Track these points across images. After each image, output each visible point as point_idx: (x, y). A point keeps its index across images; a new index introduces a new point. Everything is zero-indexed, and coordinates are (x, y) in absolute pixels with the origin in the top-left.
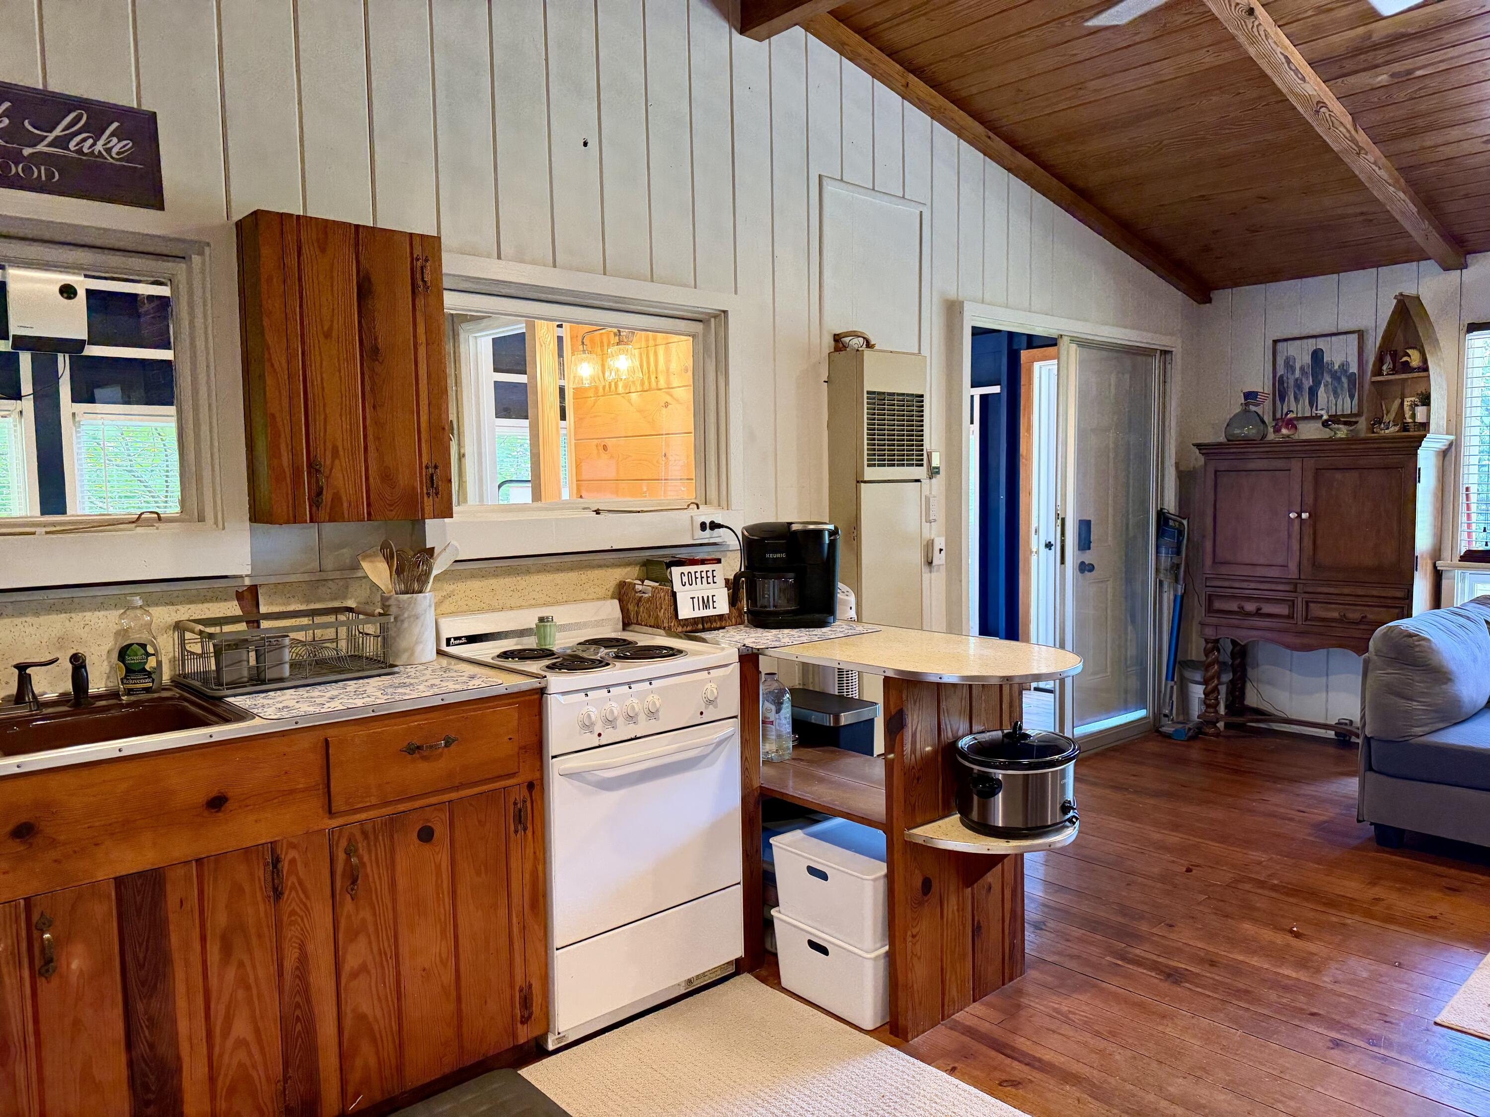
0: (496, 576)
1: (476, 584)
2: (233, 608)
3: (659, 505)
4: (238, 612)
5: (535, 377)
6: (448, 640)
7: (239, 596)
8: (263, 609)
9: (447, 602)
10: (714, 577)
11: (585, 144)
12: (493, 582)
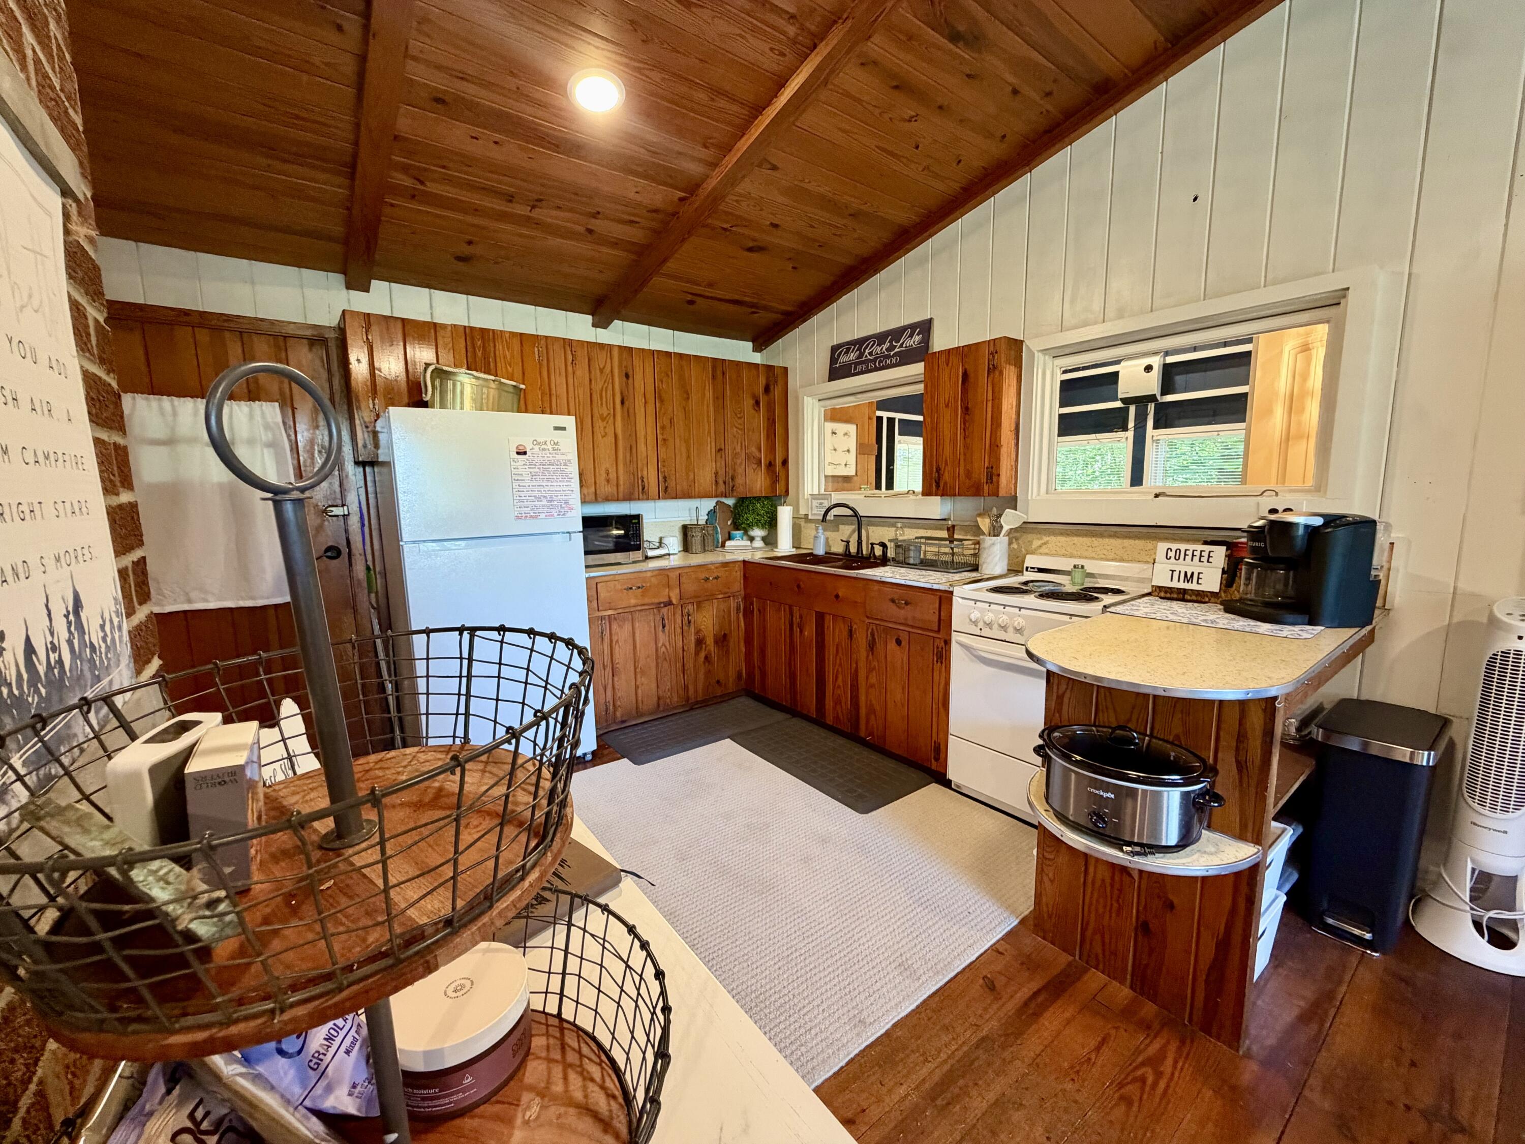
0: (1077, 535)
1: (1062, 539)
2: (944, 534)
3: (1209, 492)
4: (947, 536)
5: (1253, 388)
6: (1027, 568)
7: (948, 529)
8: (956, 536)
9: (1044, 547)
10: (1209, 557)
11: (1195, 199)
12: (1076, 539)
